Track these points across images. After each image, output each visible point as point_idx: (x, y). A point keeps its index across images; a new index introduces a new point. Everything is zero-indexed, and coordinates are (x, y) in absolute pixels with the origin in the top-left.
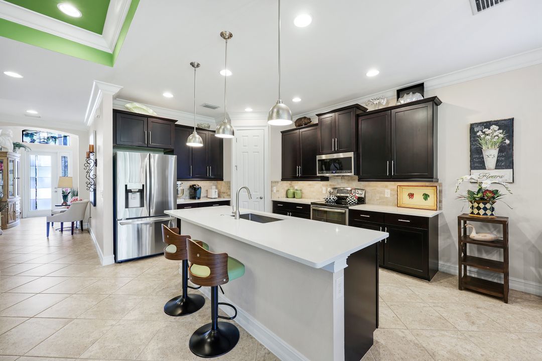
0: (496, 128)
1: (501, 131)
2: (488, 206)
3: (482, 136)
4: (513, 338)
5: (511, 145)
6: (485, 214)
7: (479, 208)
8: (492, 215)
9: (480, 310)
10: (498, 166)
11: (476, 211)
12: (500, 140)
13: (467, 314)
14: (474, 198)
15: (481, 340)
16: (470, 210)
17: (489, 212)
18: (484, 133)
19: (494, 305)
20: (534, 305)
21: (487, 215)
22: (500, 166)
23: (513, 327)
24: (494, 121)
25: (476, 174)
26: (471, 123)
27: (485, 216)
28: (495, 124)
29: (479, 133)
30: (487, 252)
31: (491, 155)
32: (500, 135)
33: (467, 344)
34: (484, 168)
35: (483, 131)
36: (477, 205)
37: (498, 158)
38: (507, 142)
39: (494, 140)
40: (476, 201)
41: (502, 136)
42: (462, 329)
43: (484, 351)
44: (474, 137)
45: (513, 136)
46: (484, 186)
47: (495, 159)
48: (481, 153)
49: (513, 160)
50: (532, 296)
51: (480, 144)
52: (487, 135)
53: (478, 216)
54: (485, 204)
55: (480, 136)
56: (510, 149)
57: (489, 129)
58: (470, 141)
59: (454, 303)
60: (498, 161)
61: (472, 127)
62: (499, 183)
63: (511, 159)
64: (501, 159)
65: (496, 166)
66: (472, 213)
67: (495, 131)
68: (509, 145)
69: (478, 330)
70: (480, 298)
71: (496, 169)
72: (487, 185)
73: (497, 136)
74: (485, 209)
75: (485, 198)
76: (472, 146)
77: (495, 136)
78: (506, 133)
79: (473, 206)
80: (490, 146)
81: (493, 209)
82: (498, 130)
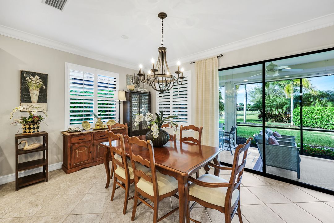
0: (38, 78)
1: (41, 80)
2: (36, 126)
3: (30, 81)
4: (60, 197)
5: (46, 89)
6: (34, 131)
7: (30, 128)
8: (38, 131)
9: (36, 195)
10: (39, 101)
11: (27, 131)
12: (40, 86)
13: (31, 203)
14: (26, 122)
15: (47, 211)
16: (24, 131)
17: (36, 130)
18: (31, 79)
19: (42, 187)
20: (59, 174)
21: (35, 132)
22: (40, 101)
23: (57, 191)
24: (37, 73)
25: (25, 105)
26: (22, 70)
27: (34, 133)
28: (38, 75)
29: (27, 78)
30: (31, 156)
31: (35, 94)
32: (40, 82)
33: (40, 220)
34: (30, 101)
35: (30, 77)
36: (29, 126)
37: (39, 96)
38: (44, 87)
39: (37, 85)
40: (27, 124)
41: (41, 83)
42: (33, 214)
43: (52, 216)
44: (24, 80)
45: (47, 85)
46: (32, 113)
47: (37, 97)
48: (29, 92)
49: (47, 98)
50: (56, 171)
51: (28, 85)
52: (33, 81)
53: (29, 134)
54: (34, 125)
55: (28, 81)
56: (45, 92)
57: (34, 77)
58: (21, 83)
59: (17, 202)
60: (39, 98)
61: (23, 73)
62: (41, 112)
63: (46, 97)
64: (41, 97)
65: (38, 101)
66: (25, 132)
67: (38, 79)
68: (45, 89)
69: (42, 207)
70: (32, 188)
71: (38, 103)
72: (35, 113)
73: (39, 82)
74: (34, 128)
75: (34, 121)
76: (22, 86)
77: (37, 82)
78: (44, 82)
79: (25, 128)
80: (34, 88)
81: (38, 128)
82: (39, 79)
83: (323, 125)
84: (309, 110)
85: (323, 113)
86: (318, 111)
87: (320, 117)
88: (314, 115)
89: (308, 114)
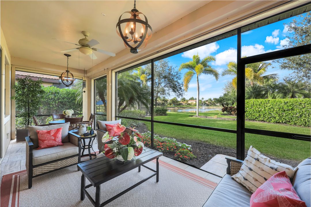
83: (266, 118)
84: (254, 103)
85: (266, 106)
86: (261, 103)
87: (263, 109)
88: (258, 108)
89: (252, 107)
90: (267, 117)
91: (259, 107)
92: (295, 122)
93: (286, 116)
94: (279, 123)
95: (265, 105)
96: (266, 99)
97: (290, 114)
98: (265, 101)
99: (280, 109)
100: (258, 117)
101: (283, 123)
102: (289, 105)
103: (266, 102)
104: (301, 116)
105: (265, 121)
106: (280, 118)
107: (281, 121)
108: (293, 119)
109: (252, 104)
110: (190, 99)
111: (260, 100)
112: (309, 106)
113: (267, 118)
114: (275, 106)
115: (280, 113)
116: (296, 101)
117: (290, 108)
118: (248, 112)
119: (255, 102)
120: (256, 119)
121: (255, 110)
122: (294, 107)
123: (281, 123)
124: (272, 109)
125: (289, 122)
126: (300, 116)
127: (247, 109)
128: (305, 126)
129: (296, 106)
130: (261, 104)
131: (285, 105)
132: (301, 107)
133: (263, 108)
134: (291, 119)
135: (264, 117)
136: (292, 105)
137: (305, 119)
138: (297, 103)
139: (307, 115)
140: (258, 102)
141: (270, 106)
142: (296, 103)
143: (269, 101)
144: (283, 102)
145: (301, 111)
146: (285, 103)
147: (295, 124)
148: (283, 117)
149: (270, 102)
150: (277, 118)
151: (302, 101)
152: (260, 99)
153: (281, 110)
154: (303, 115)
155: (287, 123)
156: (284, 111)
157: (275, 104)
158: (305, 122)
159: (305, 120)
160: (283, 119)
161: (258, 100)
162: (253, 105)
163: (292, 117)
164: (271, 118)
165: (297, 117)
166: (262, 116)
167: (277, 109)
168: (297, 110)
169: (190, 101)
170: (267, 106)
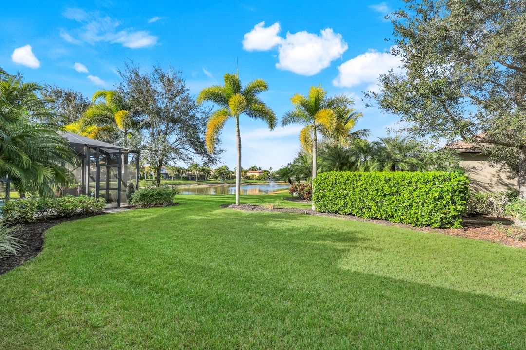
84: (335, 179)
87: (350, 193)
88: (342, 189)
89: (333, 188)
90: (356, 206)
91: (344, 188)
92: (402, 217)
93: (388, 205)
94: (376, 218)
95: (354, 185)
96: (355, 173)
97: (394, 201)
98: (355, 176)
99: (378, 192)
100: (342, 206)
101: (383, 219)
102: (392, 184)
103: (355, 178)
104: (411, 206)
105: (354, 215)
106: (378, 210)
107: (379, 216)
108: (398, 211)
109: (332, 181)
110: (250, 170)
111: (347, 174)
112: (422, 186)
113: (357, 209)
114: (370, 186)
115: (378, 199)
116: (403, 176)
117: (394, 190)
118: (327, 198)
119: (337, 178)
120: (340, 212)
121: (337, 193)
122: (399, 188)
123: (378, 219)
124: (366, 192)
125: (392, 216)
126: (409, 206)
127: (325, 191)
128: (416, 225)
129: (403, 187)
130: (347, 181)
131: (386, 185)
132: (411, 188)
133: (351, 189)
134: (396, 211)
135: (353, 207)
136: (397, 183)
137: (417, 211)
138: (405, 181)
139: (420, 203)
140: (343, 177)
141: (362, 185)
142: (403, 180)
143: (360, 175)
144: (382, 178)
145: (411, 196)
146: (386, 179)
147: (402, 221)
148: (383, 208)
149: (362, 178)
150: (374, 209)
151: (413, 177)
152: (347, 172)
153: (379, 194)
154: (414, 204)
155: (388, 220)
156: (385, 196)
157: (370, 181)
158: (418, 219)
159: (416, 213)
160: (383, 211)
161: (343, 173)
162: (335, 183)
163: (397, 207)
164: (364, 210)
165: (405, 208)
166: (349, 206)
167: (374, 193)
168: (405, 194)
169: (251, 171)
170: (357, 187)
